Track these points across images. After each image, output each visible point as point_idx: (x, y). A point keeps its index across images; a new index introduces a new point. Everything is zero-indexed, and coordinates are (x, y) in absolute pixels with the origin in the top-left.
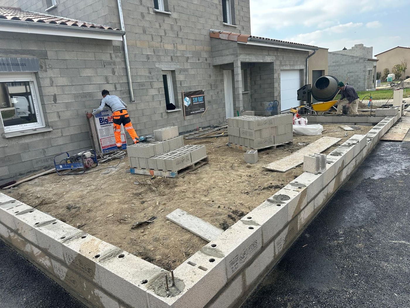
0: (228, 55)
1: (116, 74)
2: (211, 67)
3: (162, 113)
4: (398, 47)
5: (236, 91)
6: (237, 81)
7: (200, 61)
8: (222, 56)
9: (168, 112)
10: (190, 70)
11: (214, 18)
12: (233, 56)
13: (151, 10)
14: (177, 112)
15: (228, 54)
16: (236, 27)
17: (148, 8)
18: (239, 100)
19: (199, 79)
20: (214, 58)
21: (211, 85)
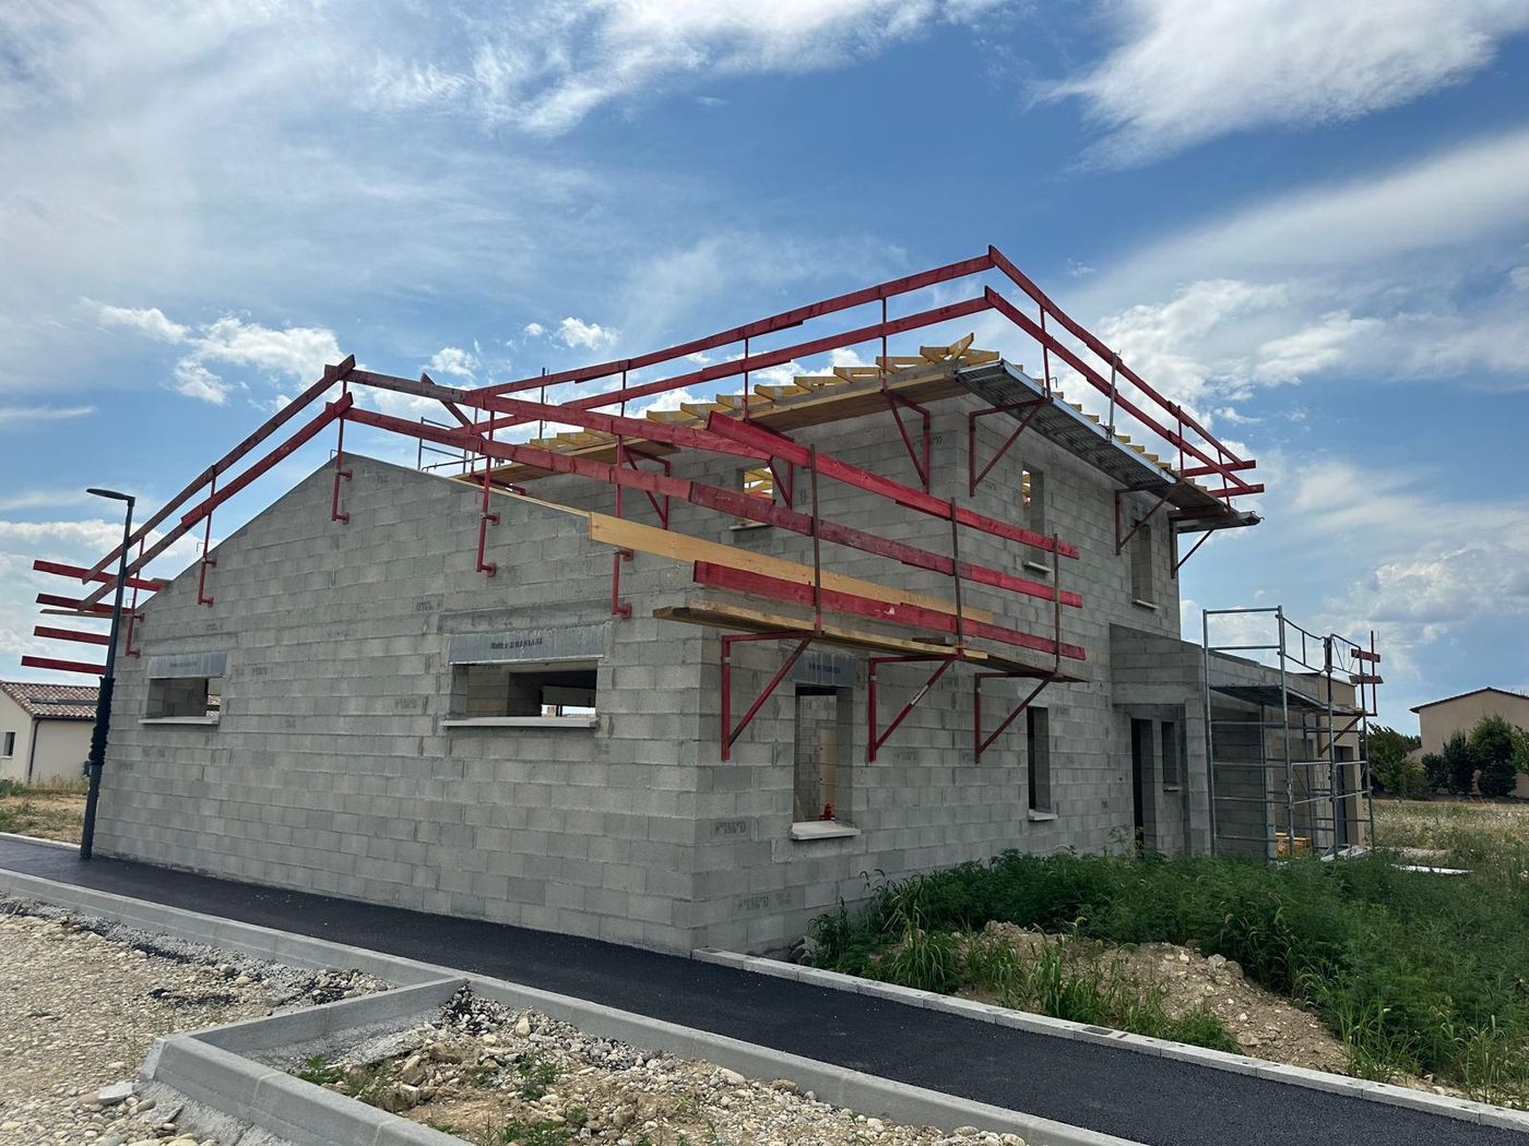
0: (1166, 683)
1: (957, 708)
2: (1110, 707)
3: (1020, 821)
4: (1489, 689)
5: (1192, 783)
6: (1195, 756)
7: (1090, 691)
8: (1146, 683)
9: (1034, 821)
10: (1072, 711)
11: (1116, 585)
12: (1184, 689)
13: (1019, 561)
14: (1047, 823)
15: (1167, 680)
16: (1152, 609)
17: (1015, 556)
18: (1200, 808)
19: (1087, 737)
20: (1118, 686)
21: (1109, 756)
